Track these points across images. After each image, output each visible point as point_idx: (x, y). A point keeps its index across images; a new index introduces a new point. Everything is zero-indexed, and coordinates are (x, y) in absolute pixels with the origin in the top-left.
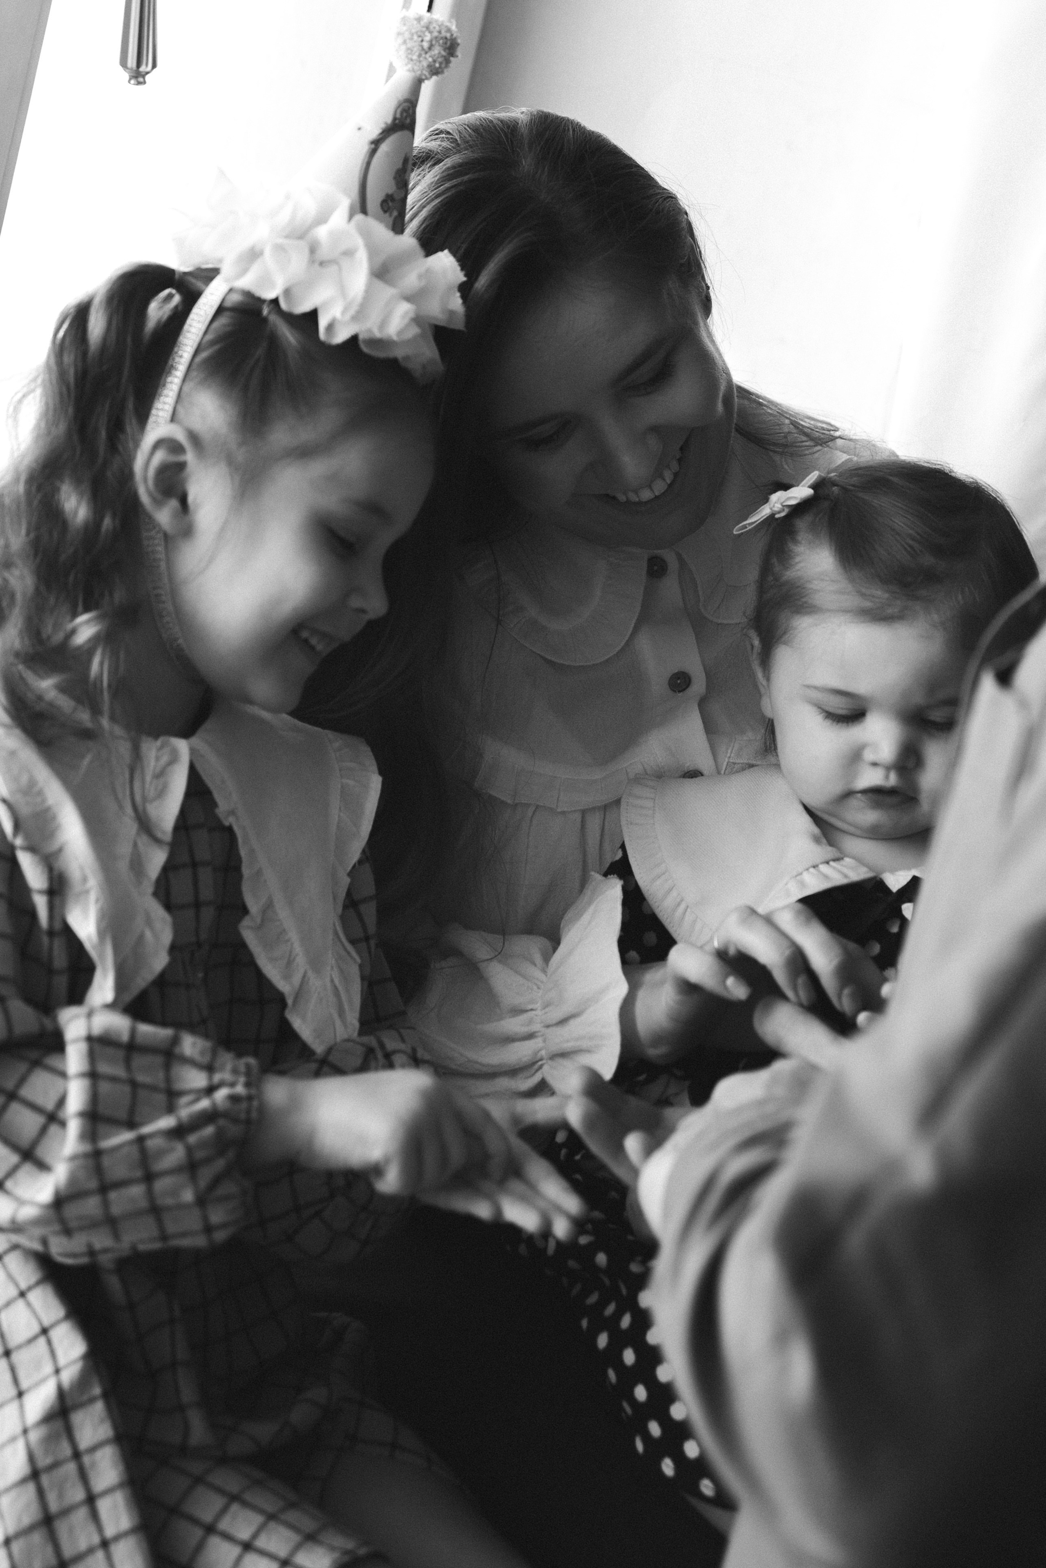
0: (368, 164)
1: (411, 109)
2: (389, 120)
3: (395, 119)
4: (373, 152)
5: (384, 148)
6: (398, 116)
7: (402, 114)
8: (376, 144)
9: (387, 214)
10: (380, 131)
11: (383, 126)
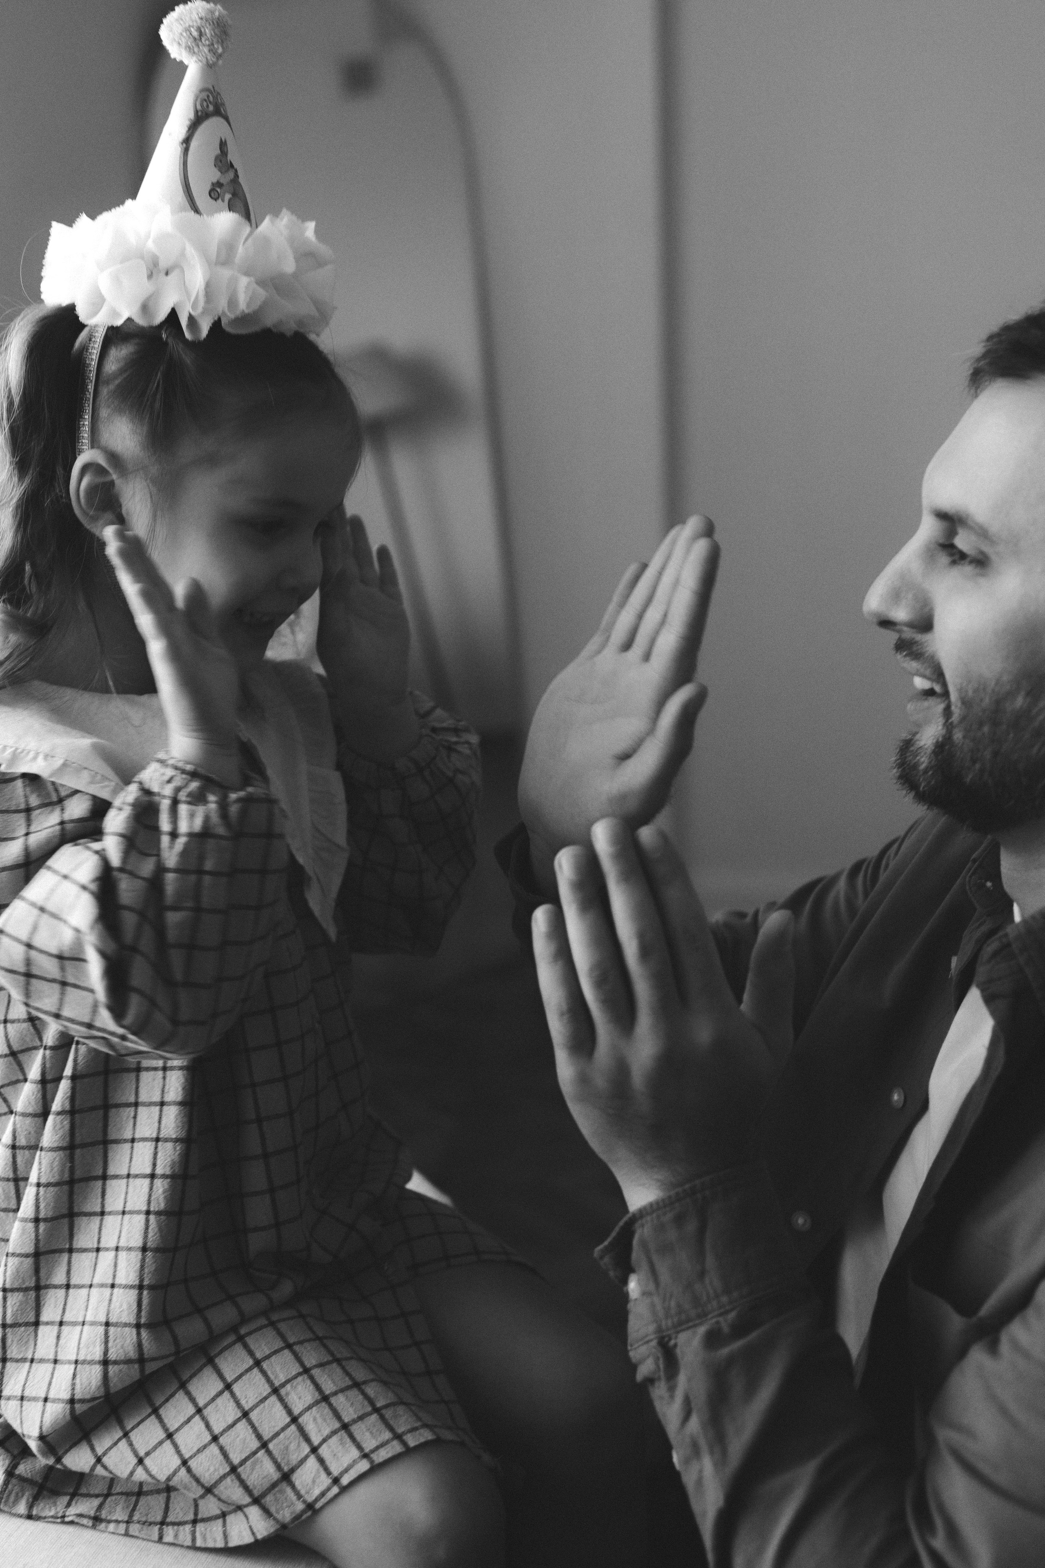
0: (185, 164)
1: (210, 96)
2: (192, 116)
3: (196, 112)
4: (186, 151)
5: (194, 144)
6: (199, 107)
7: (202, 105)
8: (187, 141)
9: (220, 200)
10: (187, 129)
11: (187, 123)
